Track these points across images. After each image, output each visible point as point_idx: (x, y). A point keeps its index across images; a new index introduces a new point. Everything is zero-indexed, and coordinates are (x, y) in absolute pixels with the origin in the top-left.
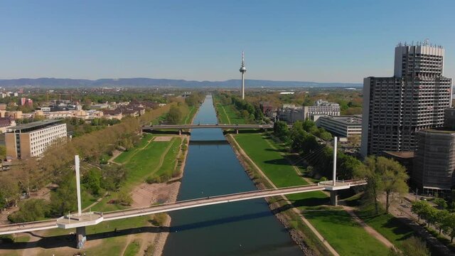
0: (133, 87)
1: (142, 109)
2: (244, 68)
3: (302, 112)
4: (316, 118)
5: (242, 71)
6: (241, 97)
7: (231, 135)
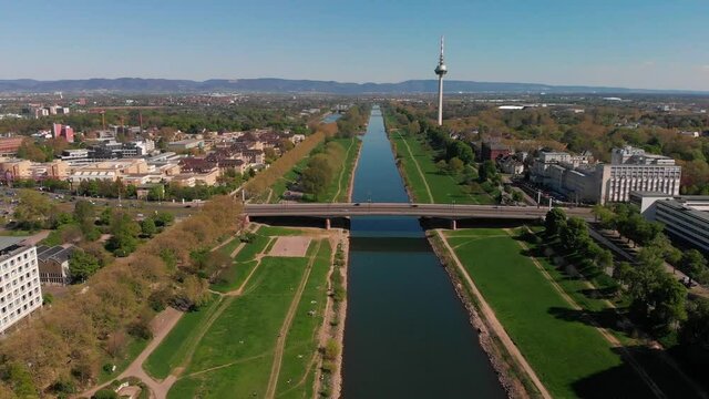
0: (257, 93)
1: (259, 152)
2: (444, 68)
3: (596, 177)
4: (647, 203)
5: (439, 72)
6: (437, 119)
7: (439, 231)
